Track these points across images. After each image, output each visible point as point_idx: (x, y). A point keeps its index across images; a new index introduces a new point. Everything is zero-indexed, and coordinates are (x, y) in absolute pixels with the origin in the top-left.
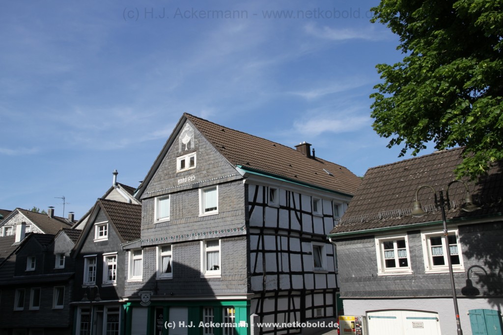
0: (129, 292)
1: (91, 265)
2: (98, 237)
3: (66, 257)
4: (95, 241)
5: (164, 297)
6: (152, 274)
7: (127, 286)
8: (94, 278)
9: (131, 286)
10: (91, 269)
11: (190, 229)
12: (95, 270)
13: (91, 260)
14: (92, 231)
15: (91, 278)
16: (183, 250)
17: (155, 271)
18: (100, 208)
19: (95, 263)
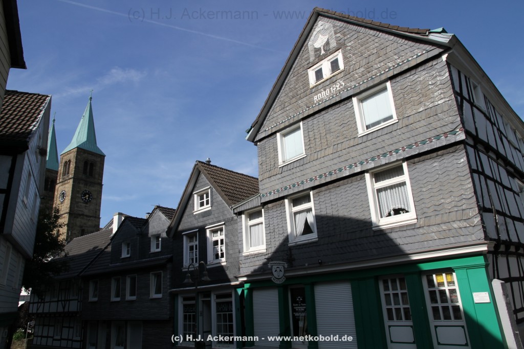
0: (247, 269)
1: (191, 244)
2: (198, 208)
3: (162, 239)
4: (195, 214)
5: (306, 269)
6: (281, 239)
7: (244, 261)
8: (196, 258)
9: (249, 260)
10: (191, 248)
11: (343, 159)
12: (196, 249)
13: (191, 237)
14: (191, 202)
15: (193, 259)
16: (332, 194)
17: (285, 235)
18: (200, 172)
19: (196, 240)
